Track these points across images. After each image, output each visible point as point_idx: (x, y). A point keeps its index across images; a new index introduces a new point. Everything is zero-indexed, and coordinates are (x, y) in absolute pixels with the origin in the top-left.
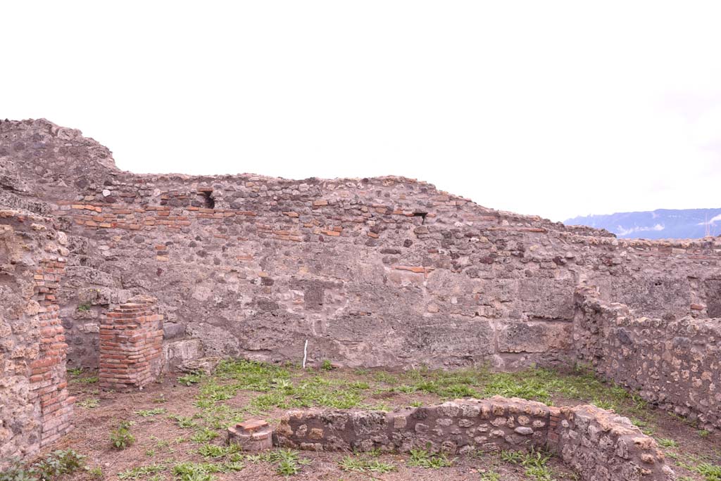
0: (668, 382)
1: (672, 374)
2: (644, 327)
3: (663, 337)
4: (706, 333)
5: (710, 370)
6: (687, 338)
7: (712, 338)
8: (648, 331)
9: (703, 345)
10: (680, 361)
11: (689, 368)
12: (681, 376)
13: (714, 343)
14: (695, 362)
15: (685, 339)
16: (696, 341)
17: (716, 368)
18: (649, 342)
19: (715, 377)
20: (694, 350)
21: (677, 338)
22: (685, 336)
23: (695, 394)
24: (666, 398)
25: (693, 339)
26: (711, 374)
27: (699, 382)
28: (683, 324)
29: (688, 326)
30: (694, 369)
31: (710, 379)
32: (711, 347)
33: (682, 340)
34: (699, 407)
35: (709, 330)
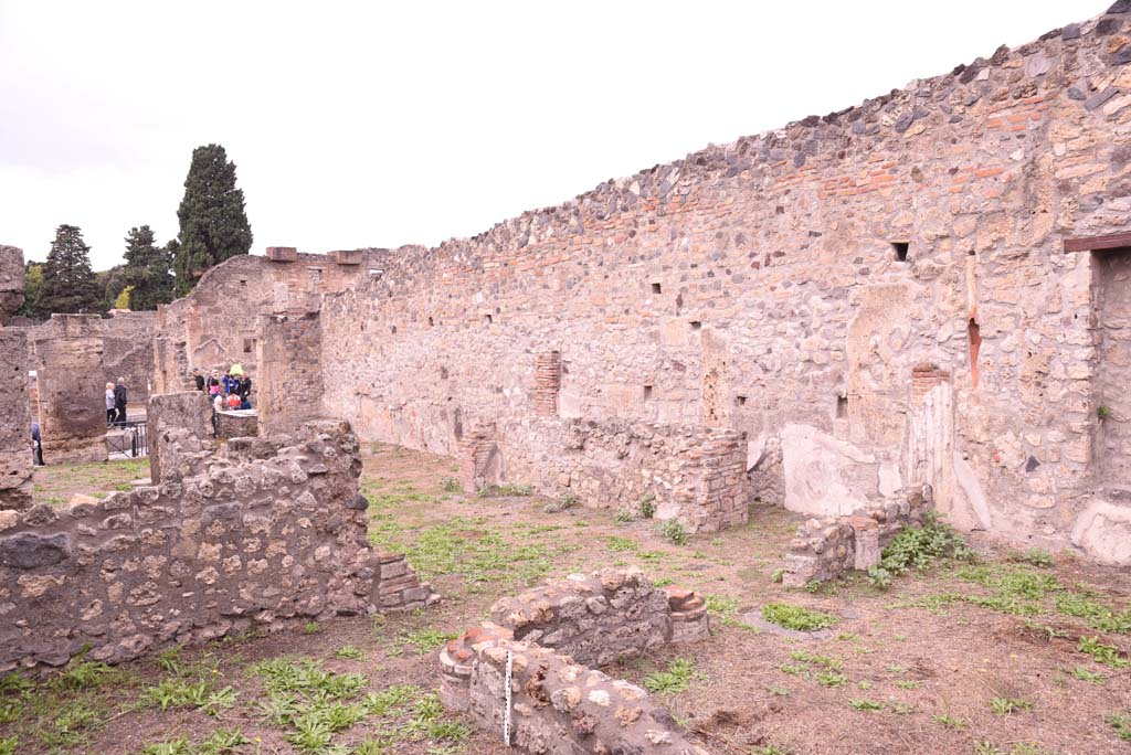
0: (185, 595)
1: (199, 576)
2: (111, 511)
3: (169, 517)
4: (275, 484)
5: (282, 538)
6: (237, 502)
7: (285, 488)
8: (126, 517)
9: (267, 505)
10: (219, 546)
11: (239, 550)
12: (221, 571)
13: (287, 496)
14: (252, 536)
15: (231, 505)
16: (254, 502)
17: (292, 530)
18: (132, 538)
19: (292, 545)
20: (249, 517)
21: (212, 508)
22: (230, 500)
23: (252, 586)
24: (180, 627)
25: (246, 501)
26: (284, 543)
27: (263, 564)
28: (224, 481)
29: (234, 482)
30: (253, 546)
31: (284, 551)
32: (285, 503)
33: (225, 508)
34: (261, 603)
35: (281, 478)
